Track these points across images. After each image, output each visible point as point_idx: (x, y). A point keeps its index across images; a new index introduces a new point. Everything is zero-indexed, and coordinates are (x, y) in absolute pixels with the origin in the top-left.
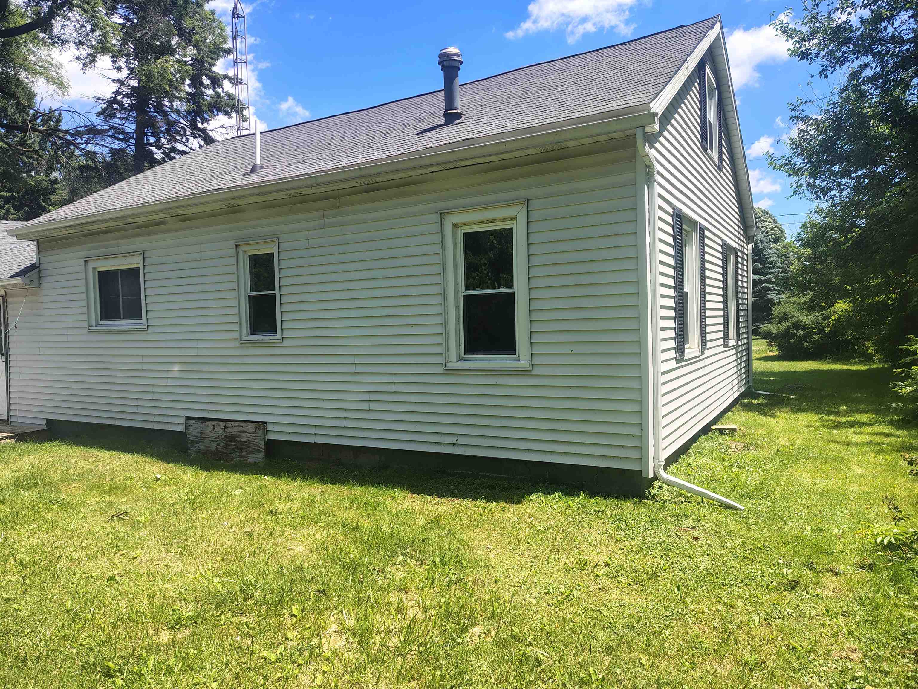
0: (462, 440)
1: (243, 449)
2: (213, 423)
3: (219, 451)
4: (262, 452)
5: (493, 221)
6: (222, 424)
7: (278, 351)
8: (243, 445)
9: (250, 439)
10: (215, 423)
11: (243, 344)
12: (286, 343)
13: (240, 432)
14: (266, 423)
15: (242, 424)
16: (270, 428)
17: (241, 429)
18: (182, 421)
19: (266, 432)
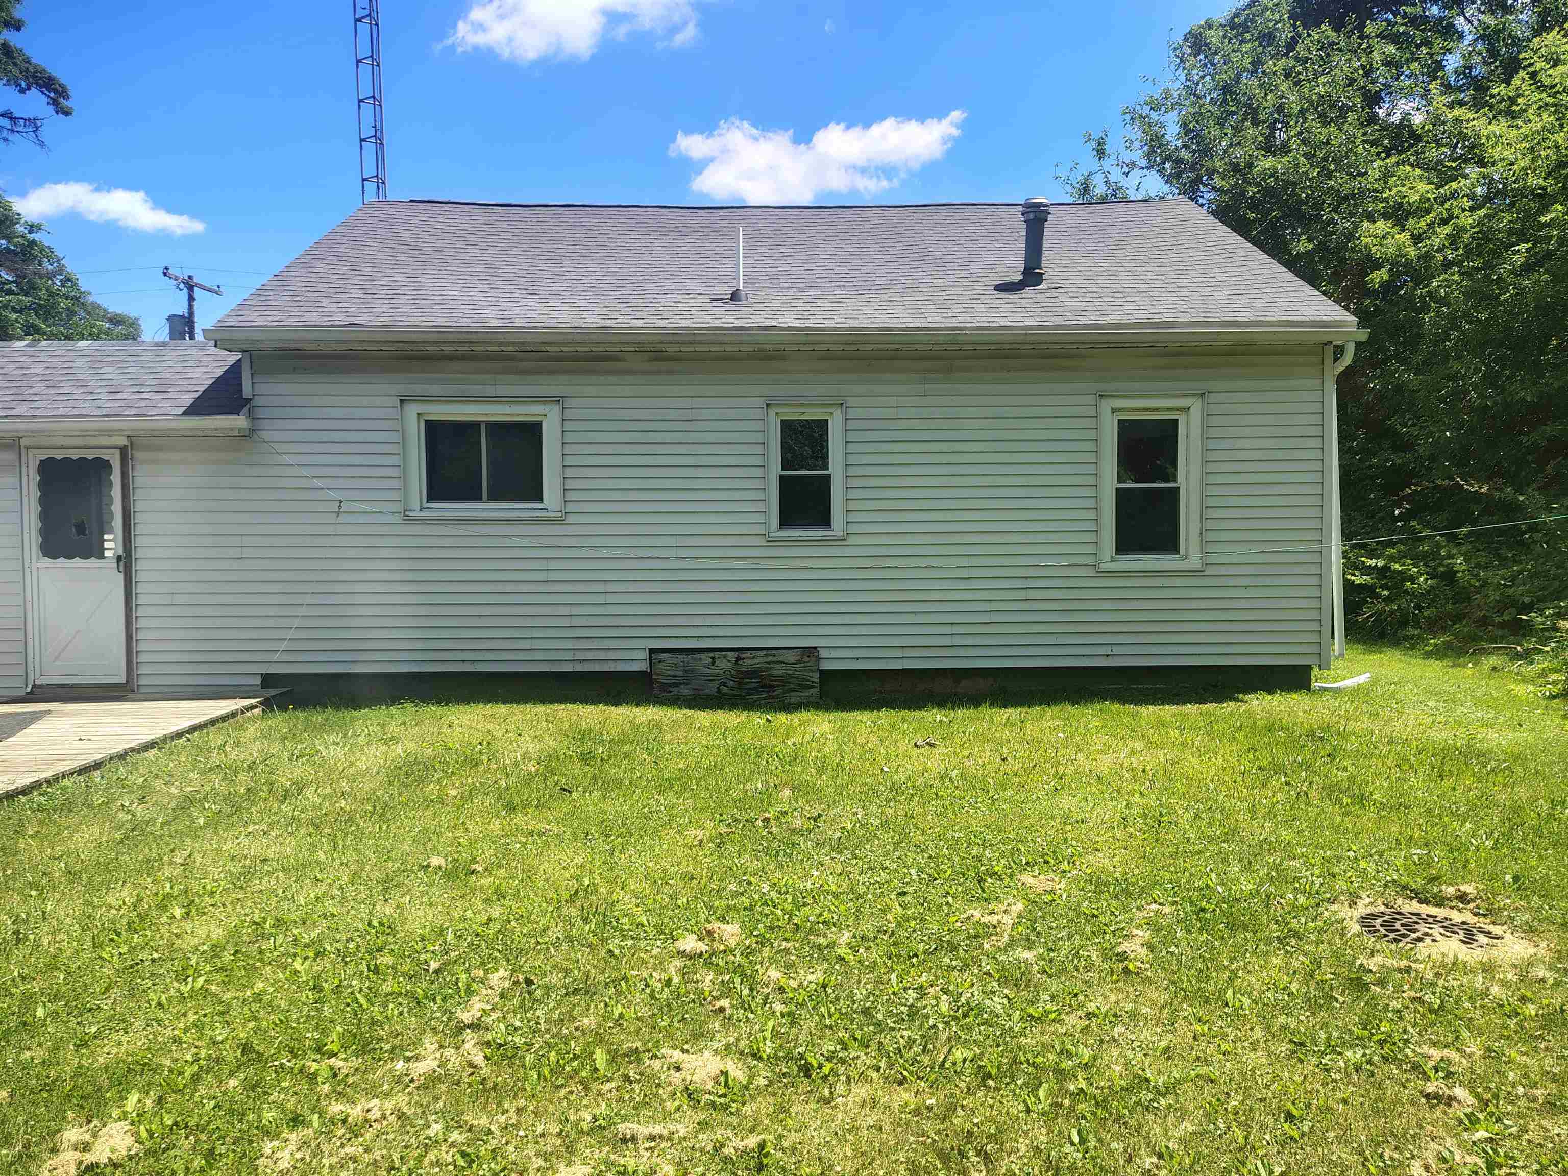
0: (1117, 650)
1: (774, 686)
2: (712, 655)
3: (724, 694)
4: (814, 687)
5: (1156, 410)
6: (735, 654)
7: (838, 552)
8: (775, 681)
9: (791, 672)
10: (717, 655)
11: (772, 541)
12: (852, 540)
13: (769, 663)
14: (815, 648)
15: (774, 652)
16: (823, 654)
17: (770, 659)
18: (644, 655)
19: (819, 659)
